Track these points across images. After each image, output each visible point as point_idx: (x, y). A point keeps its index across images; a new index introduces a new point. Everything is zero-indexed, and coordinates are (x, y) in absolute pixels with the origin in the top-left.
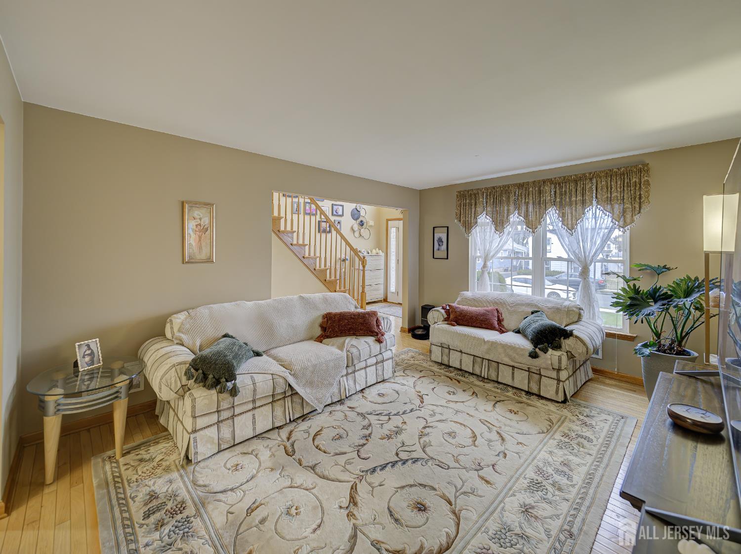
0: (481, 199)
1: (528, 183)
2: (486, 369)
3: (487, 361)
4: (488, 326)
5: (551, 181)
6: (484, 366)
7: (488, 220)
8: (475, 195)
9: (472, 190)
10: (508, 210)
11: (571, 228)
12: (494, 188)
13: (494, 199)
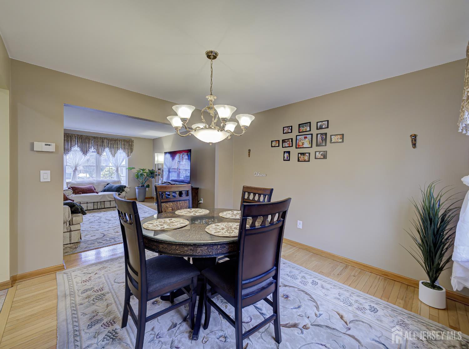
0: (74, 139)
1: (98, 137)
2: (100, 205)
3: (100, 203)
4: (93, 192)
5: (107, 139)
6: (98, 205)
7: (78, 149)
8: (70, 136)
9: (69, 134)
10: (89, 146)
11: (114, 156)
12: (82, 136)
13: (82, 140)
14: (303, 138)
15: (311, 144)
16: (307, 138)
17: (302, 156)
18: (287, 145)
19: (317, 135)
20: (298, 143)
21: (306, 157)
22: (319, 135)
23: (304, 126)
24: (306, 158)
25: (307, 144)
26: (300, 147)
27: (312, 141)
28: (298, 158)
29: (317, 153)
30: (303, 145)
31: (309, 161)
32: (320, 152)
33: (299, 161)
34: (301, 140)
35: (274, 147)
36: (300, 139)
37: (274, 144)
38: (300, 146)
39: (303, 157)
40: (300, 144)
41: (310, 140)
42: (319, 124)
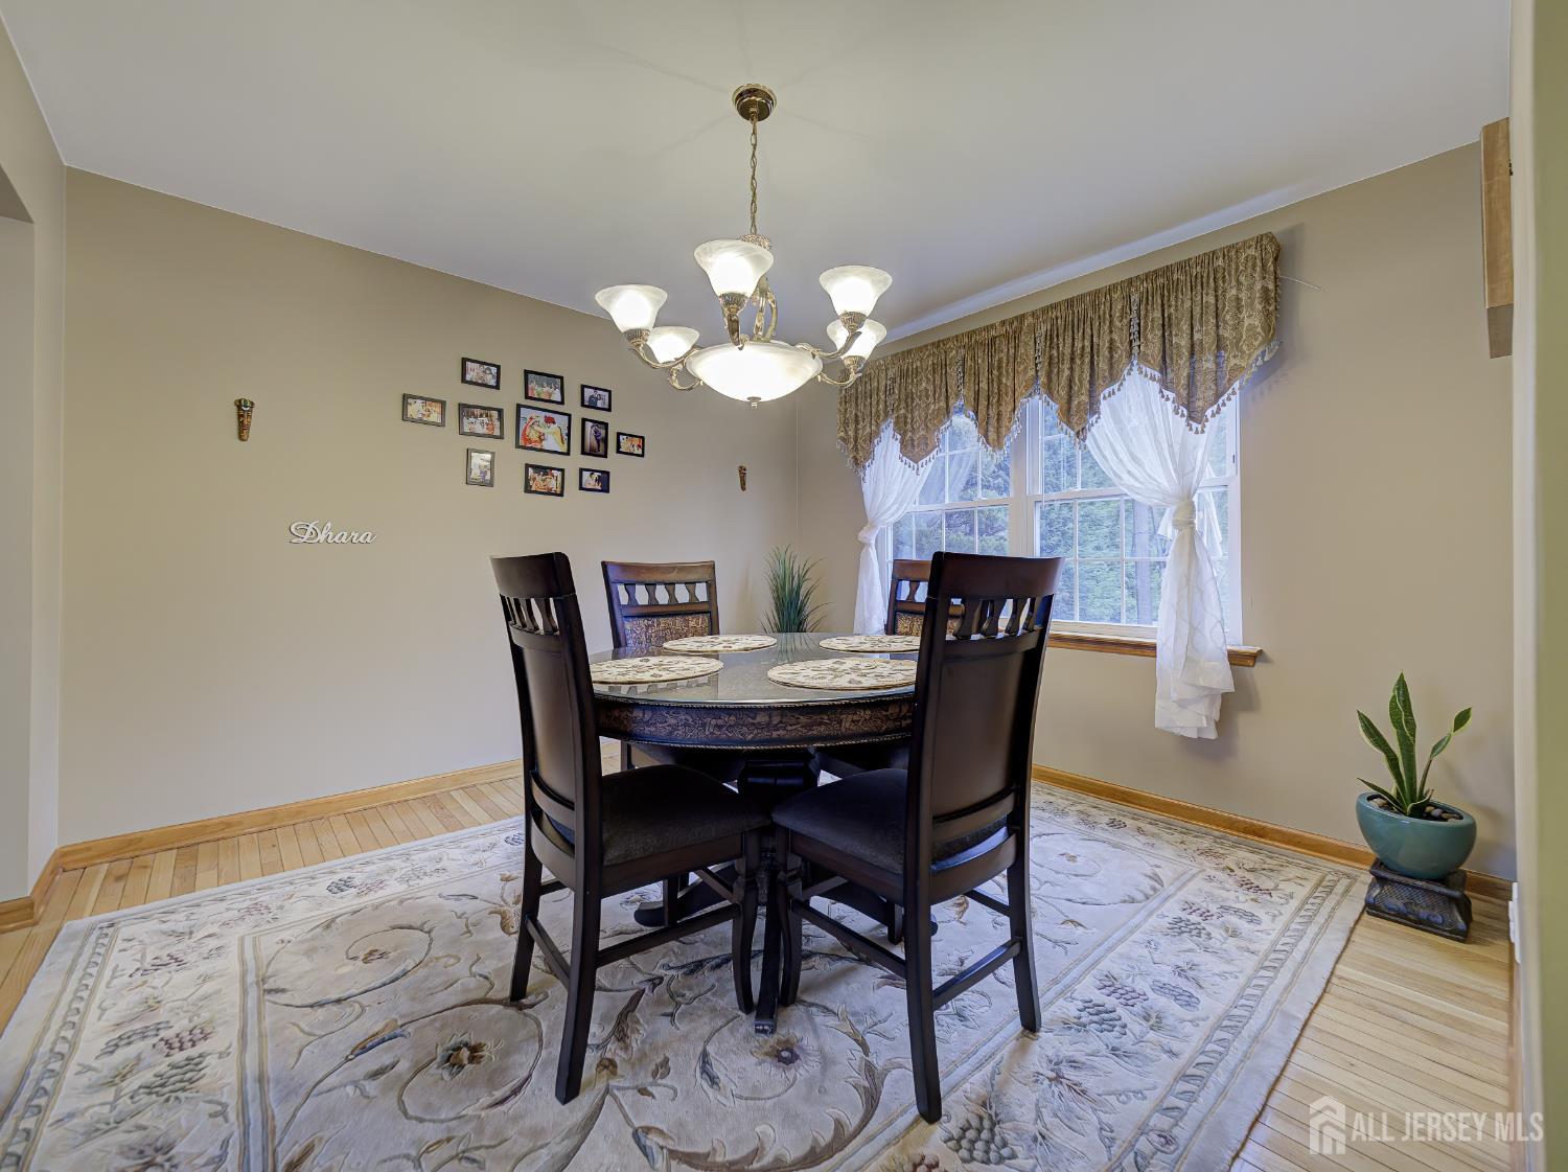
14: (542, 420)
15: (566, 443)
16: (554, 423)
17: (539, 478)
18: (480, 429)
19: (584, 421)
20: (525, 431)
21: (553, 481)
22: (589, 425)
23: (545, 385)
24: (553, 484)
25: (553, 441)
26: (533, 445)
27: (569, 435)
28: (527, 480)
29: (586, 474)
30: (541, 440)
31: (561, 495)
32: (593, 471)
33: (528, 489)
34: (533, 423)
35: (420, 421)
36: (531, 419)
37: (415, 409)
38: (530, 441)
39: (544, 481)
40: (533, 435)
41: (565, 431)
42: (588, 393)
